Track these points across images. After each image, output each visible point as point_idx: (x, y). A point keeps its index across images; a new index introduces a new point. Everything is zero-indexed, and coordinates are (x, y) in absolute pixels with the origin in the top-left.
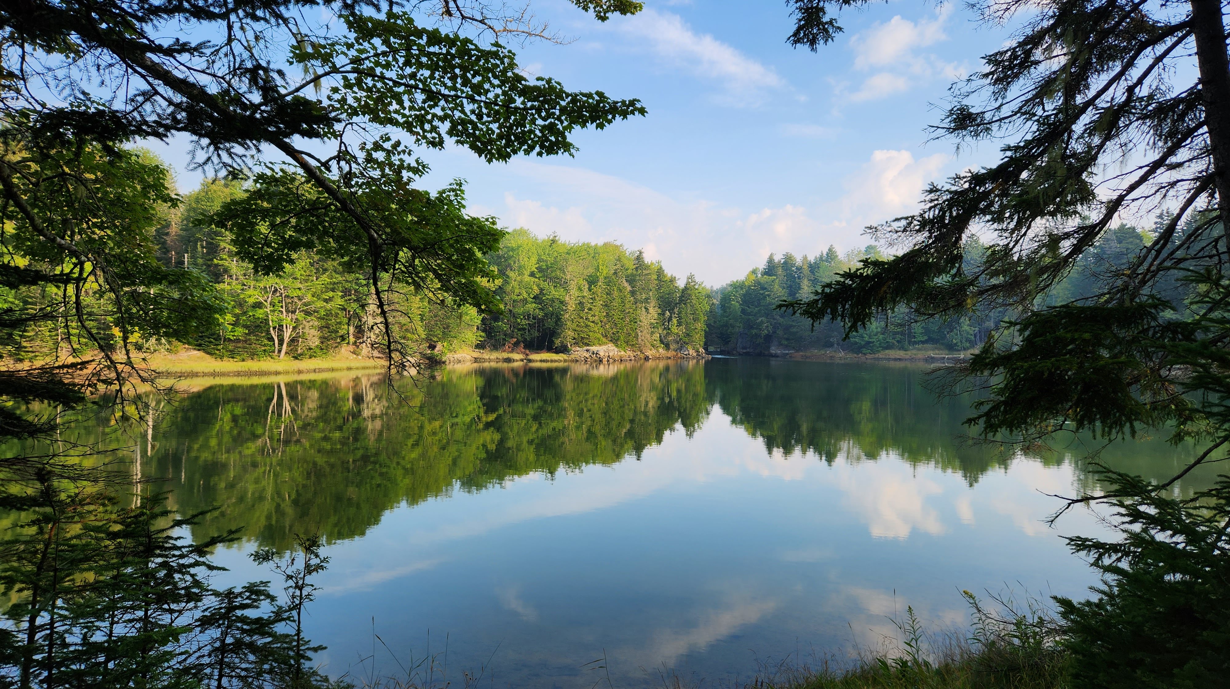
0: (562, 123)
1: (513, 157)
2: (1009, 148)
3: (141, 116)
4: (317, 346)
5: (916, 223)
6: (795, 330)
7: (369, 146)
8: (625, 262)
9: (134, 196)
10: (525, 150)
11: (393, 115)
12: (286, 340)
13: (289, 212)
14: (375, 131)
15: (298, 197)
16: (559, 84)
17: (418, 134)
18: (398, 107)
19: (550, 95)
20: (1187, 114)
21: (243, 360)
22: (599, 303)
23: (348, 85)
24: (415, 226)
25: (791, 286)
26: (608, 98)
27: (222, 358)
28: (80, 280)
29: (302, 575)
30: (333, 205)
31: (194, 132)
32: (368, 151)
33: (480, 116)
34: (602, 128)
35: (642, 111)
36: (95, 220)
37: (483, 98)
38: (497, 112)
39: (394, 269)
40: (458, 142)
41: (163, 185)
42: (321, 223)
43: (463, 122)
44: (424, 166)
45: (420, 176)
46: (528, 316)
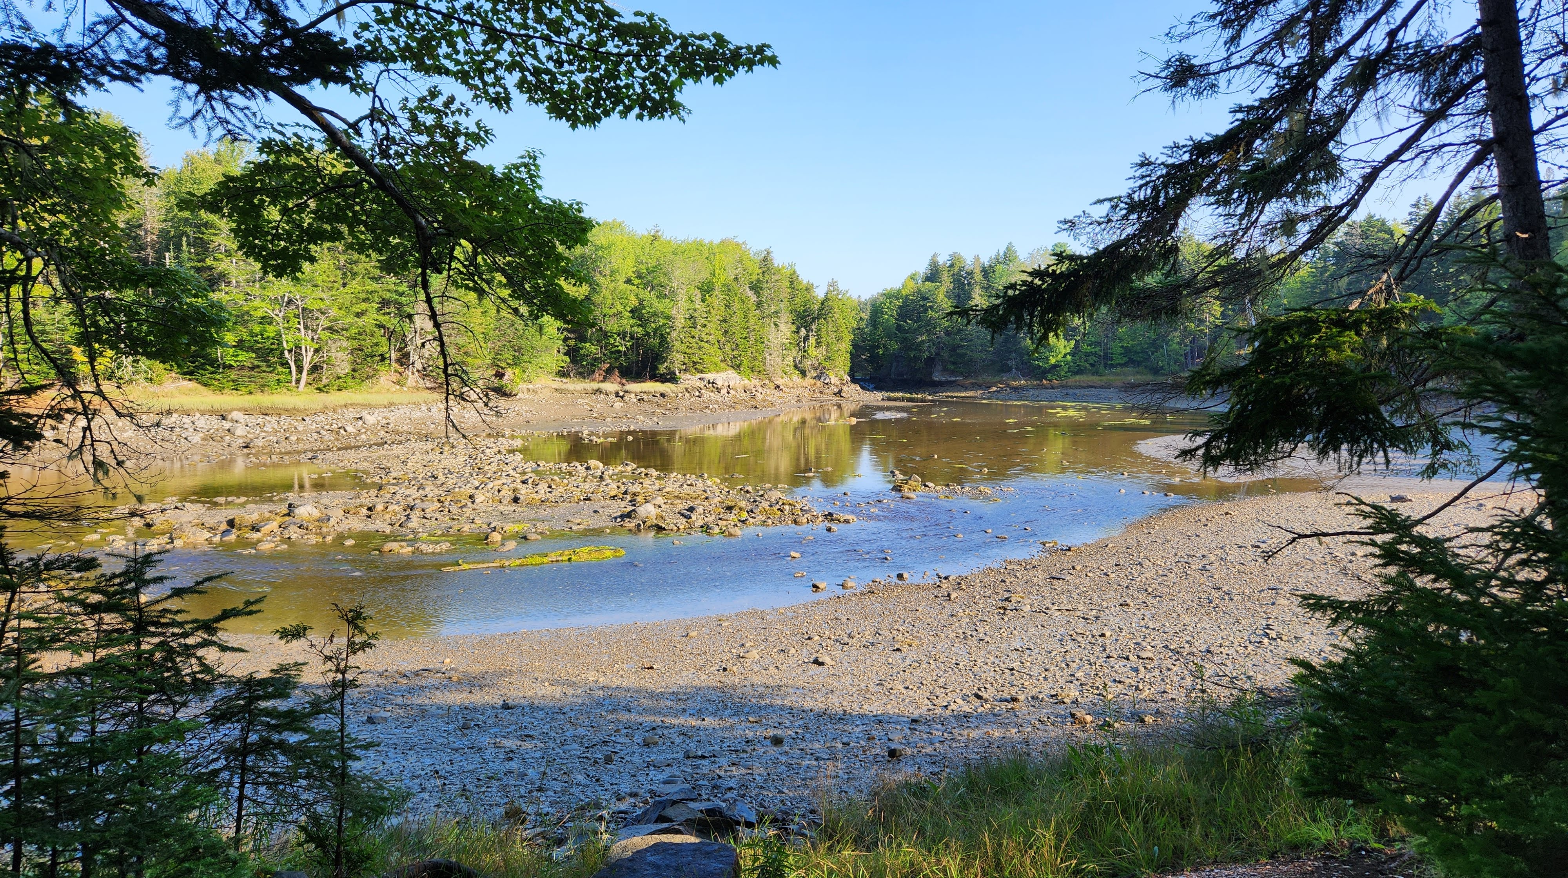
0: (669, 75)
1: (604, 120)
2: (1240, 109)
3: (105, 52)
4: (347, 375)
5: (1122, 205)
6: (963, 351)
7: (412, 103)
8: (748, 264)
9: (95, 169)
10: (620, 112)
11: (443, 61)
12: (306, 367)
13: (305, 192)
14: (421, 84)
15: (319, 172)
16: (664, 21)
17: (476, 87)
18: (449, 50)
19: (653, 37)
20: (1462, 66)
21: (251, 393)
22: (716, 318)
23: (382, 21)
24: (476, 211)
25: (959, 296)
26: (728, 42)
27: (221, 389)
28: (28, 280)
29: (344, 655)
30: (366, 181)
31: (177, 76)
32: (411, 111)
33: (559, 63)
34: (721, 83)
35: (773, 61)
36: (44, 202)
37: (563, 39)
38: (583, 59)
39: (449, 269)
40: (531, 99)
41: (134, 154)
42: (351, 207)
43: (537, 72)
44: (486, 132)
45: (483, 146)
46: (623, 335)
